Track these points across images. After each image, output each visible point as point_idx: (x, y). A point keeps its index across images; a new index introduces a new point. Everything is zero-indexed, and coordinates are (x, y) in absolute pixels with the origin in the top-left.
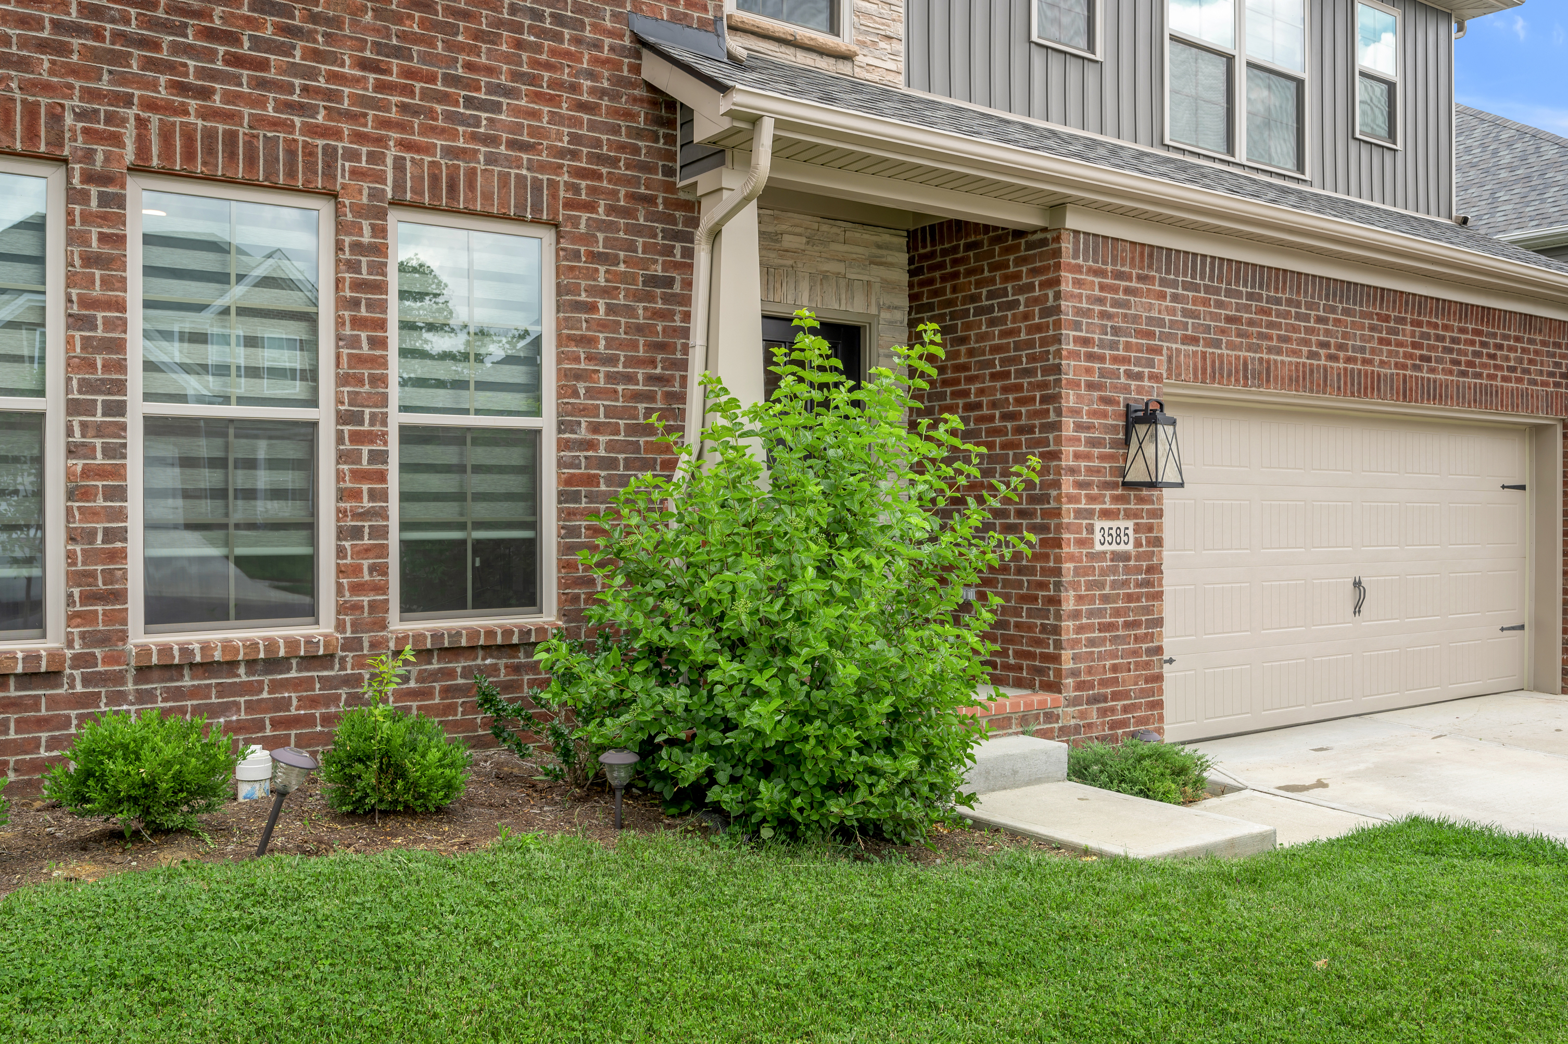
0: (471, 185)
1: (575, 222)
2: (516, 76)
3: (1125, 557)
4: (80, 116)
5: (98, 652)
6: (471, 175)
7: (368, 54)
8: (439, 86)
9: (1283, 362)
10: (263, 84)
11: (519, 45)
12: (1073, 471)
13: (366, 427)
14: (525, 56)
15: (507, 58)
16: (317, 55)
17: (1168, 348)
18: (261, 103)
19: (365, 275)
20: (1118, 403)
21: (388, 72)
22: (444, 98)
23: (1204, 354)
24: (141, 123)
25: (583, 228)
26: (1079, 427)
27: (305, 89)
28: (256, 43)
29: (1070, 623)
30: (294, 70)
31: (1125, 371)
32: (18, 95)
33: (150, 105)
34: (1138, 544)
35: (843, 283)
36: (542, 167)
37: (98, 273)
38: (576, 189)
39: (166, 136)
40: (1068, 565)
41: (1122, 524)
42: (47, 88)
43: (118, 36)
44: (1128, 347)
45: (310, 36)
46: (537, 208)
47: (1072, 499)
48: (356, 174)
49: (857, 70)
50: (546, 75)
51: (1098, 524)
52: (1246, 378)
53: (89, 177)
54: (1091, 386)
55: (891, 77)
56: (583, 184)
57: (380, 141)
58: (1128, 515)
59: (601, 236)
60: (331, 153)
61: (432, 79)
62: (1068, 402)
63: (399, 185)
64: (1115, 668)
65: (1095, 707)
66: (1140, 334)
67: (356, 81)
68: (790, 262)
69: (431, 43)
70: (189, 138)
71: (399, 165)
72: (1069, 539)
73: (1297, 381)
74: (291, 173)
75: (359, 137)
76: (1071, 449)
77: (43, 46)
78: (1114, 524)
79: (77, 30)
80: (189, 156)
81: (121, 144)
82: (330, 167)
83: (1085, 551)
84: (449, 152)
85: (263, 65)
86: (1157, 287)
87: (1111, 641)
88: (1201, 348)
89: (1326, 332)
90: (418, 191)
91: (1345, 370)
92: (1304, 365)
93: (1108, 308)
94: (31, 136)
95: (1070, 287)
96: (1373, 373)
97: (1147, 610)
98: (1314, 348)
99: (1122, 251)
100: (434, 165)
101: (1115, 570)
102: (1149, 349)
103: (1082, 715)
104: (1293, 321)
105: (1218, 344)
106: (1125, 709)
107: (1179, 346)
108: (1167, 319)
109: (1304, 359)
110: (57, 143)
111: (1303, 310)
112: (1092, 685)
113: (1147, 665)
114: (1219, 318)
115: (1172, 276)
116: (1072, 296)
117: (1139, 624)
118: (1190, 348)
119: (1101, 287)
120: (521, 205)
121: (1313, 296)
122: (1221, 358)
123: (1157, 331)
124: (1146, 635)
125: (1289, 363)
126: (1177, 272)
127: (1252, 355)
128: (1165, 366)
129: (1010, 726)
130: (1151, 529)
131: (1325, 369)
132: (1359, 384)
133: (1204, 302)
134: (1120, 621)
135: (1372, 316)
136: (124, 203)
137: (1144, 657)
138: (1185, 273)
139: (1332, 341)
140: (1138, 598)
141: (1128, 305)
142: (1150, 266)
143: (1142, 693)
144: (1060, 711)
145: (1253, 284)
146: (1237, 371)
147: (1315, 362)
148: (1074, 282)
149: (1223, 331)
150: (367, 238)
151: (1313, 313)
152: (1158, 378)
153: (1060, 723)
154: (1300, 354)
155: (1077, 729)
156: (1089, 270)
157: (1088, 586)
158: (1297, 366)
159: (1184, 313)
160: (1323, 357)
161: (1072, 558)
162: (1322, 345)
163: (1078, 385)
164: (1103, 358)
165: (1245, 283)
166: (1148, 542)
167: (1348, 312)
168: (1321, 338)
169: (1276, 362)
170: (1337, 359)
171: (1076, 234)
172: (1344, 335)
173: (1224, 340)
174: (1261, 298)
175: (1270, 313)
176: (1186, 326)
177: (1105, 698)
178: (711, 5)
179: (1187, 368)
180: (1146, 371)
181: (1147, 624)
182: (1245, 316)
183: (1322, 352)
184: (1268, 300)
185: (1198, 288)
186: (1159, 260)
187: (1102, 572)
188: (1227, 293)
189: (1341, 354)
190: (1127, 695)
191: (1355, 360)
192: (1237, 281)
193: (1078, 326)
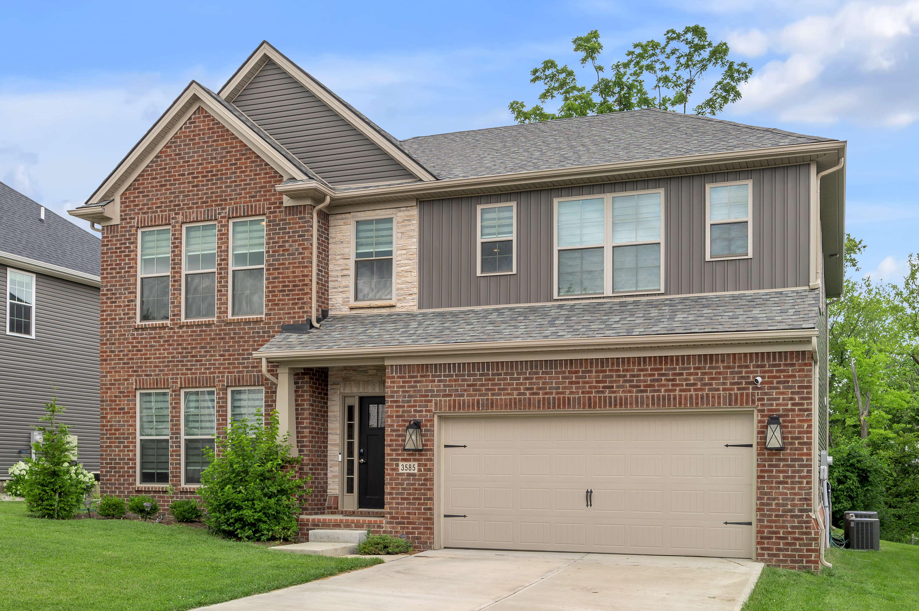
0: (243, 379)
3: (414, 475)
4: (171, 379)
5: (174, 488)
6: (243, 376)
7: (221, 353)
8: (236, 357)
9: (501, 399)
10: (201, 365)
11: (254, 341)
12: (389, 445)
13: (221, 439)
14: (256, 344)
16: (211, 356)
17: (435, 400)
18: (201, 369)
19: (221, 404)
21: (225, 356)
22: (238, 359)
23: (454, 401)
24: (181, 378)
25: (269, 385)
26: (392, 431)
27: (209, 364)
28: (200, 356)
29: (388, 497)
30: (207, 360)
31: (414, 410)
32: (162, 377)
33: (182, 374)
34: (419, 470)
37: (174, 410)
39: (185, 380)
40: (387, 477)
41: (412, 463)
42: (166, 374)
43: (177, 361)
44: (415, 401)
45: (210, 352)
46: (258, 382)
47: (389, 455)
48: (219, 381)
49: (397, 309)
51: (400, 464)
52: (478, 407)
53: (173, 391)
54: (397, 416)
55: (412, 307)
57: (224, 373)
58: (415, 460)
60: (214, 377)
61: (235, 355)
62: (388, 423)
63: (228, 382)
64: (408, 513)
65: (399, 525)
66: (421, 396)
67: (219, 360)
69: (235, 346)
70: (189, 379)
71: (228, 377)
72: (388, 468)
73: (511, 405)
74: (207, 384)
75: (220, 373)
76: (389, 438)
77: (166, 366)
78: (408, 463)
79: (171, 362)
80: (189, 383)
81: (178, 383)
82: (214, 380)
83: (395, 472)
84: (238, 372)
85: (201, 361)
86: (431, 378)
87: (407, 504)
88: (453, 398)
89: (531, 384)
90: (231, 383)
91: (544, 398)
92: (515, 398)
93: (407, 389)
94: (164, 385)
95: (389, 384)
96: (564, 398)
97: (425, 494)
98: (522, 391)
99: (413, 368)
100: (235, 376)
101: (409, 480)
102: (426, 401)
103: (393, 528)
104: (509, 381)
105: (462, 396)
106: (413, 528)
107: (441, 398)
108: (435, 389)
109: (515, 397)
110: (168, 385)
111: (515, 376)
112: (398, 518)
113: (424, 514)
114: (463, 385)
115: (438, 373)
116: (390, 387)
117: (420, 499)
118: (447, 399)
119: (403, 382)
120: (255, 382)
121: (522, 369)
122: (464, 400)
123: (430, 394)
124: (424, 503)
125: (505, 399)
126: (440, 372)
127: (482, 398)
128: (434, 406)
129: (363, 527)
130: (426, 465)
131: (529, 399)
132: (554, 404)
133: (455, 380)
134: (411, 497)
135: (564, 372)
136: (179, 395)
137: (423, 511)
138: (445, 371)
139: (535, 387)
140: (420, 490)
141: (416, 387)
142: (427, 371)
143: (422, 523)
144: (384, 525)
145: (483, 370)
146: (473, 405)
147: (523, 397)
148: (391, 382)
149: (465, 390)
150: (221, 396)
151: (522, 376)
152: (430, 411)
153: (384, 529)
154: (512, 394)
155: (391, 532)
156: (398, 377)
157: (396, 484)
158: (510, 399)
159: (444, 386)
160: (528, 394)
161: (389, 475)
162: (527, 389)
163: (392, 416)
164: (403, 407)
165: (478, 370)
166: (425, 470)
167: (547, 373)
168: (528, 386)
169: (497, 399)
170: (538, 394)
171: (392, 366)
172: (544, 383)
173: (466, 393)
174: (488, 375)
175: (494, 379)
176: (445, 391)
177: (404, 523)
178: (305, 315)
179: (445, 406)
180: (424, 409)
181: (425, 499)
182: (478, 383)
183: (527, 392)
184: (493, 375)
185: (452, 376)
186: (431, 368)
187: (402, 480)
188: (469, 375)
189: (541, 392)
190: (414, 523)
191: (551, 393)
192: (474, 370)
193: (393, 397)
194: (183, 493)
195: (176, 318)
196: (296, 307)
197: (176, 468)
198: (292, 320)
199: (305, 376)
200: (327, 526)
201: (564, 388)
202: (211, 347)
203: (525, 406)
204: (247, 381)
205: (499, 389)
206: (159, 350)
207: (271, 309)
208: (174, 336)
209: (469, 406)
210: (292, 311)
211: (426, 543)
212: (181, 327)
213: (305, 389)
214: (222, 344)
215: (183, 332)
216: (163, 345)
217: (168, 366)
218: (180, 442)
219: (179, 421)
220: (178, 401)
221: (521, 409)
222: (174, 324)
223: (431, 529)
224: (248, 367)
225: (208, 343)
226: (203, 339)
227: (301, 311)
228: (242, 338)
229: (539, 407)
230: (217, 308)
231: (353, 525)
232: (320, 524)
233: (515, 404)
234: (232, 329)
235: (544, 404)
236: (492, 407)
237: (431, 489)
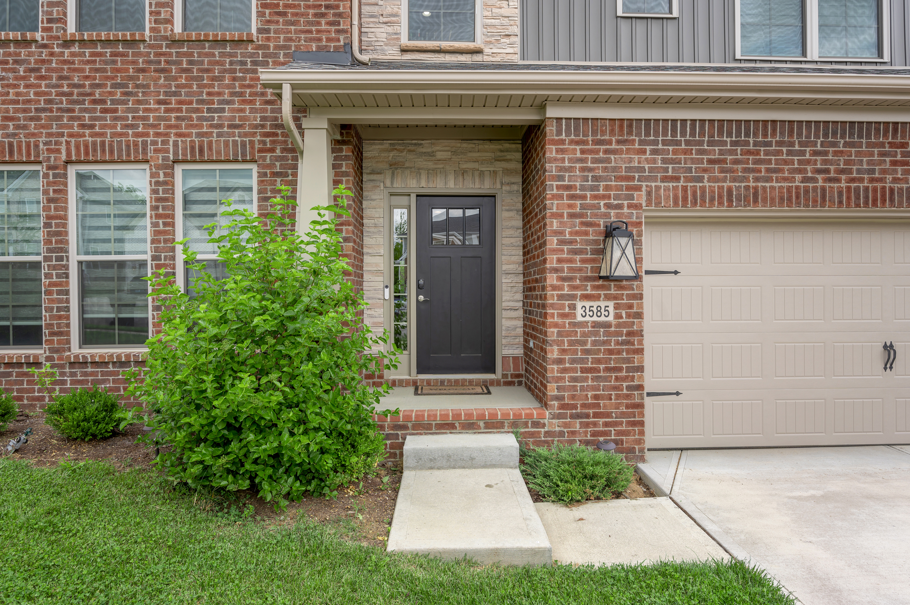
0: (210, 148)
1: (264, 159)
2: (232, 94)
3: (607, 325)
4: (45, 144)
5: (55, 355)
6: (210, 143)
7: (161, 97)
8: (195, 106)
9: (772, 188)
10: (116, 119)
11: (234, 79)
12: (556, 270)
13: (163, 262)
14: (237, 84)
15: (228, 86)
16: (139, 102)
17: (647, 186)
18: (115, 127)
19: (161, 195)
20: (599, 225)
21: (170, 103)
22: (197, 110)
23: (685, 189)
24: (68, 143)
25: (268, 161)
26: (561, 242)
27: (133, 118)
28: (113, 102)
29: (555, 367)
30: (129, 110)
31: (605, 204)
32: (23, 139)
33: (71, 135)
34: (618, 316)
35: (477, 173)
36: (246, 135)
37: (52, 205)
38: (264, 143)
39: (77, 147)
40: (552, 330)
41: (603, 304)
42: (33, 135)
43: (59, 109)
44: (607, 188)
45: (136, 94)
46: (244, 154)
47: (556, 288)
48: (156, 151)
49: (485, 57)
50: (248, 91)
51: (579, 304)
52: (730, 201)
53: (49, 168)
54: (572, 216)
55: (509, 57)
56: (268, 140)
57: (167, 135)
58: (608, 298)
59: (278, 164)
60: (145, 143)
61: (191, 103)
62: (552, 227)
63: (176, 153)
64: (596, 397)
65: (578, 421)
66: (620, 178)
67: (156, 110)
68: (441, 166)
69: (191, 87)
70: (86, 147)
71: (176, 144)
72: (553, 314)
73: (790, 199)
74: (128, 155)
75: (157, 135)
76: (555, 257)
77: (31, 119)
78: (595, 304)
79: (44, 110)
80: (87, 153)
81: (60, 153)
82: (145, 149)
83: (567, 321)
84: (198, 135)
85: (116, 111)
86: (637, 146)
87: (593, 379)
88: (682, 183)
89: (825, 162)
90: (185, 154)
91: (849, 189)
92: (797, 188)
93: (589, 164)
94: (29, 154)
95: (554, 154)
96: (884, 188)
97: (628, 361)
98: (810, 175)
99: (602, 126)
100: (192, 142)
101: (596, 334)
102: (628, 188)
103: (566, 425)
104: (784, 157)
105: (700, 179)
106: (606, 424)
107: (659, 184)
108: (647, 166)
109: (797, 184)
110: (37, 155)
111: (797, 147)
112: (575, 407)
113: (627, 396)
114: (701, 161)
115: (652, 138)
116: (556, 160)
117: (620, 369)
118: (671, 184)
119: (583, 152)
120: (236, 154)
121: (808, 136)
122: (703, 189)
123: (637, 175)
124: (627, 377)
125: (780, 187)
126: (656, 134)
127: (737, 184)
128: (644, 198)
129: (503, 427)
130: (631, 307)
131: (823, 189)
132: (866, 198)
133: (685, 152)
134: (602, 367)
135: (882, 145)
136: (65, 176)
137: (625, 391)
138: (665, 134)
139: (832, 168)
140: (619, 352)
141: (608, 161)
142: (630, 133)
143: (623, 415)
144: (546, 421)
145: (738, 135)
146: (720, 197)
147: (811, 185)
148: (557, 151)
149: (705, 170)
150: (162, 179)
151: (808, 149)
152: (638, 207)
153: (546, 429)
154: (793, 180)
155: (561, 434)
156: (572, 142)
157: (571, 343)
158: (789, 189)
159: (664, 161)
160: (820, 181)
161: (556, 325)
162: (819, 171)
163: (561, 215)
164: (584, 197)
165: (730, 135)
166: (628, 316)
167: (852, 145)
168: (819, 166)
169: (764, 188)
170: (838, 180)
171: (559, 119)
172: (847, 162)
173: (706, 176)
174: (747, 143)
175: (758, 153)
176: (666, 170)
177: (587, 416)
178: (342, 38)
179: (667, 198)
180: (626, 203)
181: (628, 370)
182: (729, 157)
183: (820, 177)
184: (755, 144)
185: (678, 143)
186: (639, 128)
187: (584, 334)
188: (710, 143)
189: (843, 177)
190: (608, 415)
191: (861, 180)
192: (721, 134)
193: (561, 178)
194: (77, 365)
195: (54, 26)
196: (323, 21)
197: (60, 317)
198: (314, 45)
199: (344, 147)
200: (424, 428)
201: (884, 171)
202: (137, 86)
203: (815, 201)
204: (218, 153)
205: (768, 170)
206: (15, 86)
207: (269, 22)
208: (50, 62)
209: (712, 200)
210: (314, 28)
211: (632, 450)
212: (67, 44)
213: (344, 169)
214: (162, 81)
215: (73, 54)
216: (23, 78)
217: (39, 119)
218: (67, 267)
219: (65, 225)
220: (62, 187)
221: (808, 206)
222: (50, 38)
223: (642, 424)
224: (221, 126)
225: (131, 78)
226: (118, 70)
227: (333, 28)
228: (207, 71)
229: (840, 203)
230: (151, 13)
231: (482, 424)
232: (410, 425)
233: (798, 197)
234: (185, 54)
235: (849, 198)
236: (756, 201)
237: (640, 351)
